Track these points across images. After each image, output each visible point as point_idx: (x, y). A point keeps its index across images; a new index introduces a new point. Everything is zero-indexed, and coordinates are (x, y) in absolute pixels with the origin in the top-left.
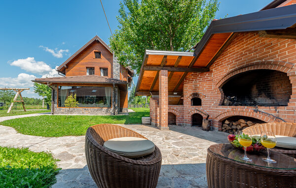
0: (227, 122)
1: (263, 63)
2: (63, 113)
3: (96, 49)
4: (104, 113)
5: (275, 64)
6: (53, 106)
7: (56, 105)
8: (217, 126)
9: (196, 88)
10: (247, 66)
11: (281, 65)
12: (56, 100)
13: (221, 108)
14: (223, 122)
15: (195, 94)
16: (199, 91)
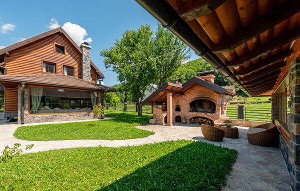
0: (193, 119)
1: (208, 98)
2: (39, 121)
3: (57, 42)
4: (92, 118)
5: (212, 99)
6: (22, 113)
7: (26, 112)
8: (188, 121)
9: (178, 102)
10: (203, 97)
11: (214, 100)
12: (27, 106)
13: (191, 113)
14: (191, 119)
15: (178, 106)
16: (180, 104)
